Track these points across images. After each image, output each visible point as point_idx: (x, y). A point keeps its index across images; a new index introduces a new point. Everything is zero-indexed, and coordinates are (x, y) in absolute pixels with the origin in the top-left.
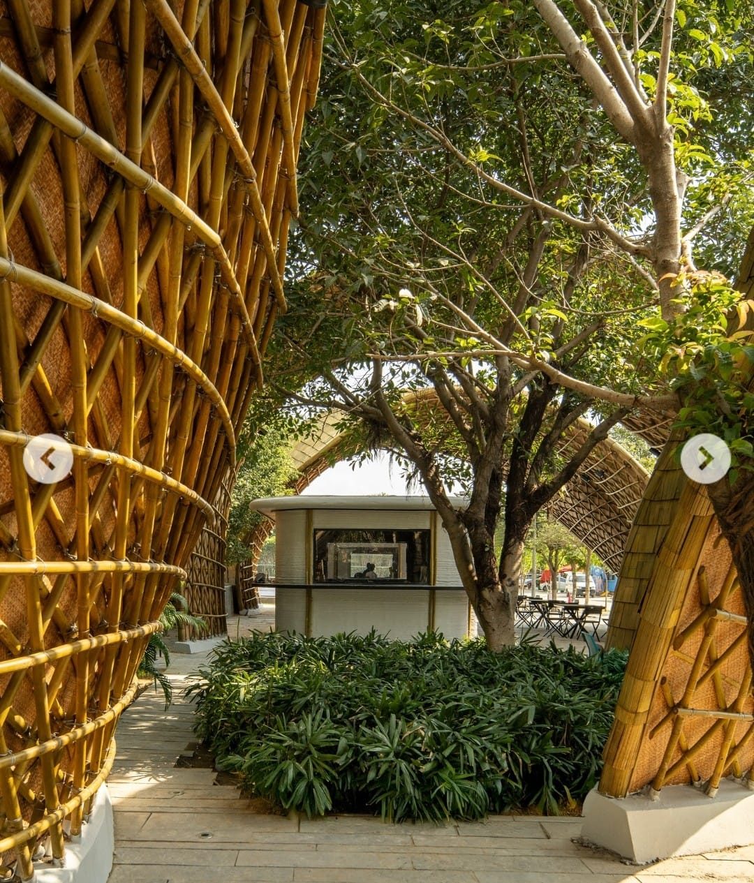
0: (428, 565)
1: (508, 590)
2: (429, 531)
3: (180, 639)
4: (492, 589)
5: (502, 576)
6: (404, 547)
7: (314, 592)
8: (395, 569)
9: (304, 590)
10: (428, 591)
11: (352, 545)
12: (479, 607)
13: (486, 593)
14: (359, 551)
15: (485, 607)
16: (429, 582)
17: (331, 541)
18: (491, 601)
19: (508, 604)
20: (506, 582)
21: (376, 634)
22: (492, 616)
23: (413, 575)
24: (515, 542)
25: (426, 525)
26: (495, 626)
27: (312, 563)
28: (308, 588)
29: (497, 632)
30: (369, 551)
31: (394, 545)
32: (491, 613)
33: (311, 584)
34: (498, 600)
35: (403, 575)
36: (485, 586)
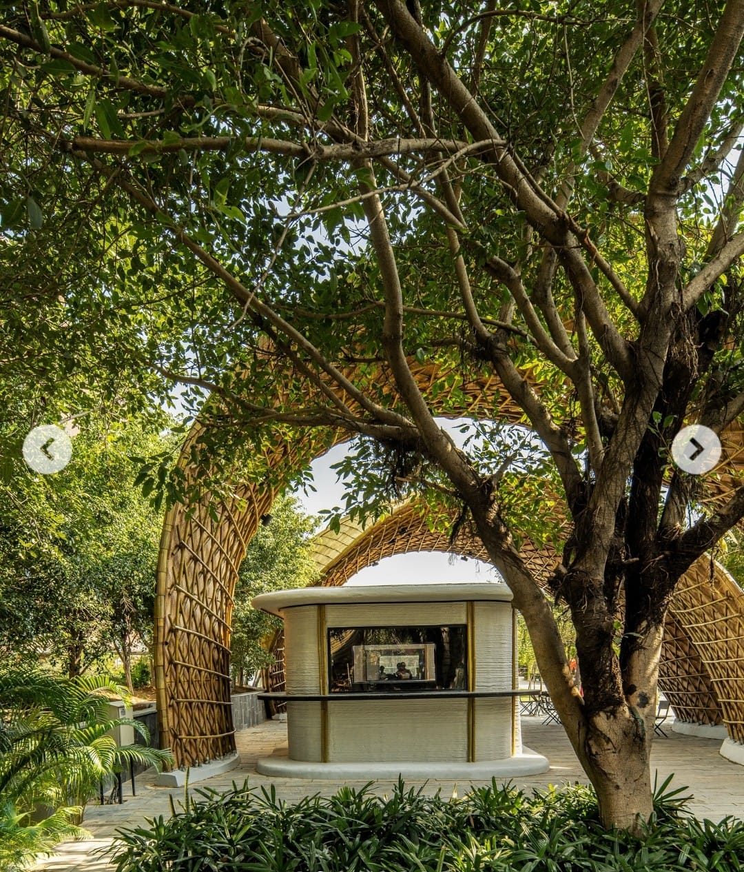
0: (466, 668)
1: (642, 713)
2: (465, 626)
3: (165, 769)
4: (613, 713)
5: (629, 689)
6: (430, 649)
7: (330, 704)
8: (422, 669)
9: (319, 702)
10: (466, 699)
11: (383, 647)
12: (586, 745)
13: (601, 721)
14: (388, 653)
15: (599, 745)
16: (467, 688)
17: (358, 644)
18: (611, 735)
19: (642, 740)
20: (635, 699)
21: (406, 790)
22: (612, 762)
23: (445, 678)
24: (648, 627)
25: (461, 619)
26: (619, 780)
27: (327, 670)
28: (324, 700)
29: (624, 791)
30: (396, 653)
31: (421, 646)
32: (612, 757)
33: (327, 695)
34: (625, 734)
35: (431, 677)
36: (601, 707)
